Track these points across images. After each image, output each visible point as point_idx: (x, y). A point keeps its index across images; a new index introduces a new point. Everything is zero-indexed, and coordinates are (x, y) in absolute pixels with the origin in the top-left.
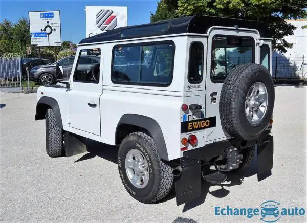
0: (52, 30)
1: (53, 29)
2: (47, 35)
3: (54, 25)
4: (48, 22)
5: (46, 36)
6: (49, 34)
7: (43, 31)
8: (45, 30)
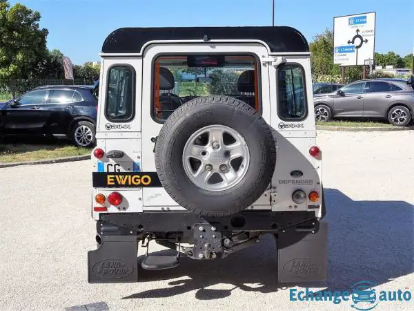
0: (362, 41)
1: (364, 40)
2: (356, 50)
3: (366, 33)
4: (358, 31)
5: (353, 51)
6: (358, 47)
7: (351, 44)
8: (353, 42)
